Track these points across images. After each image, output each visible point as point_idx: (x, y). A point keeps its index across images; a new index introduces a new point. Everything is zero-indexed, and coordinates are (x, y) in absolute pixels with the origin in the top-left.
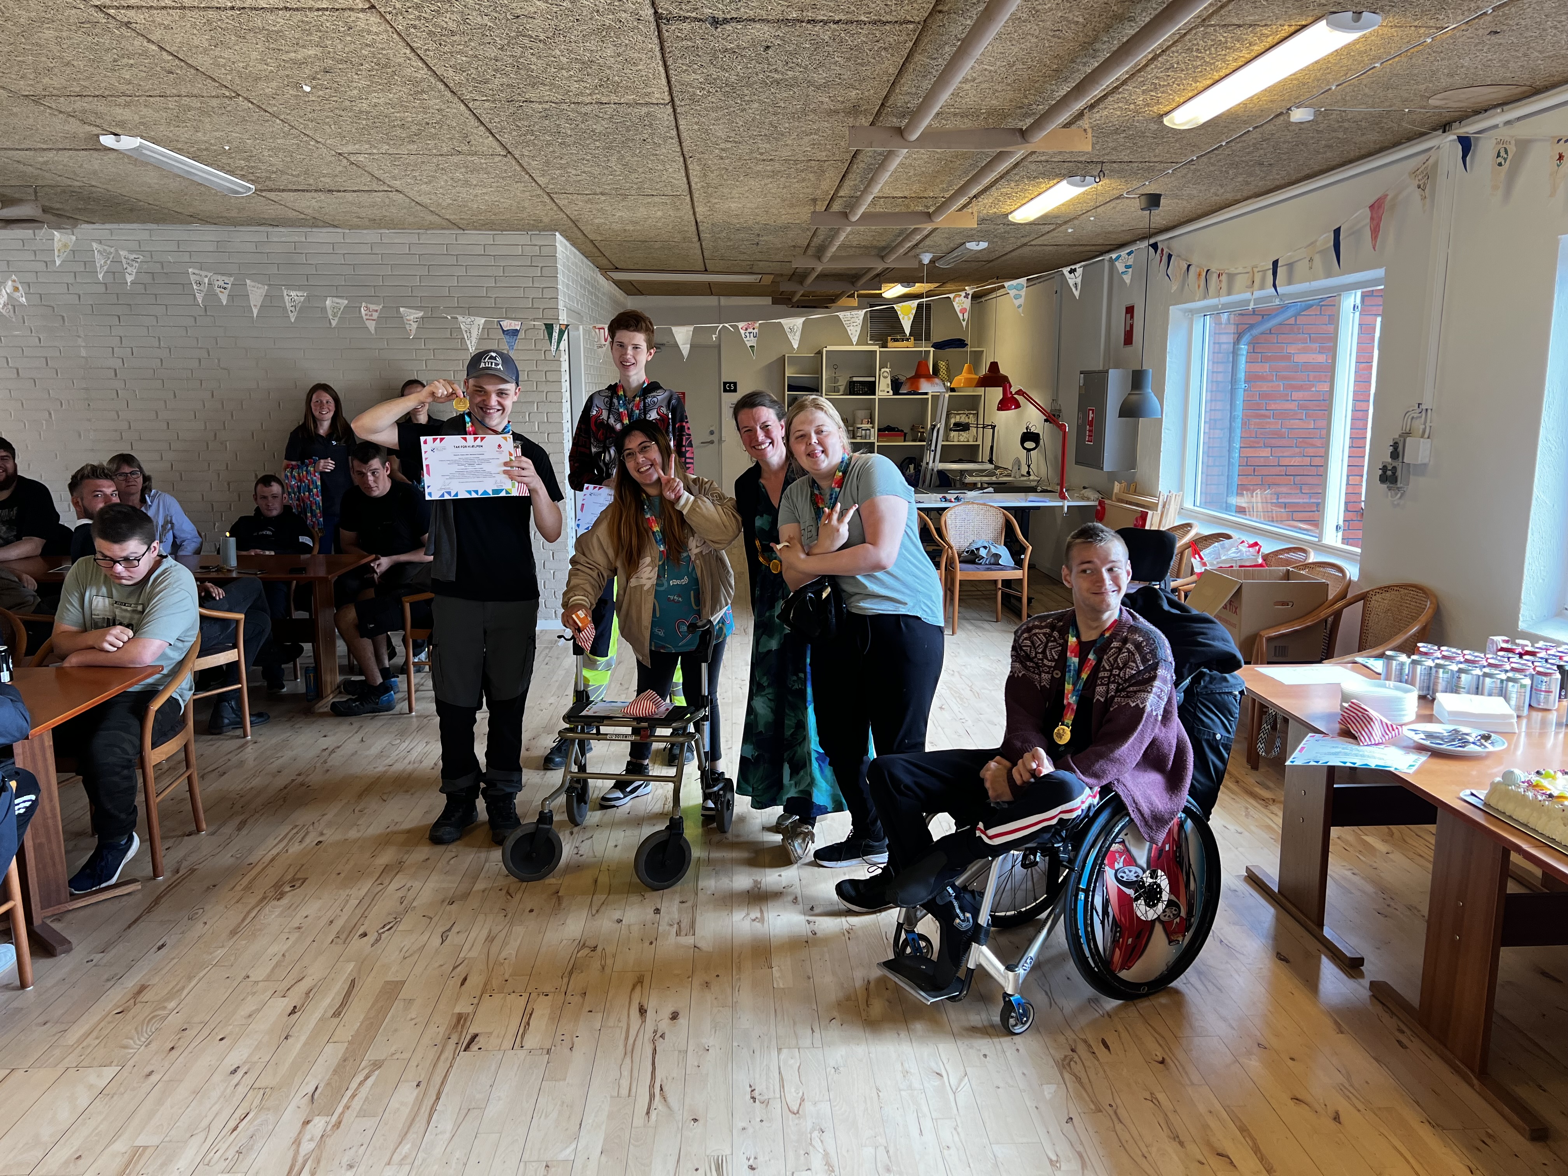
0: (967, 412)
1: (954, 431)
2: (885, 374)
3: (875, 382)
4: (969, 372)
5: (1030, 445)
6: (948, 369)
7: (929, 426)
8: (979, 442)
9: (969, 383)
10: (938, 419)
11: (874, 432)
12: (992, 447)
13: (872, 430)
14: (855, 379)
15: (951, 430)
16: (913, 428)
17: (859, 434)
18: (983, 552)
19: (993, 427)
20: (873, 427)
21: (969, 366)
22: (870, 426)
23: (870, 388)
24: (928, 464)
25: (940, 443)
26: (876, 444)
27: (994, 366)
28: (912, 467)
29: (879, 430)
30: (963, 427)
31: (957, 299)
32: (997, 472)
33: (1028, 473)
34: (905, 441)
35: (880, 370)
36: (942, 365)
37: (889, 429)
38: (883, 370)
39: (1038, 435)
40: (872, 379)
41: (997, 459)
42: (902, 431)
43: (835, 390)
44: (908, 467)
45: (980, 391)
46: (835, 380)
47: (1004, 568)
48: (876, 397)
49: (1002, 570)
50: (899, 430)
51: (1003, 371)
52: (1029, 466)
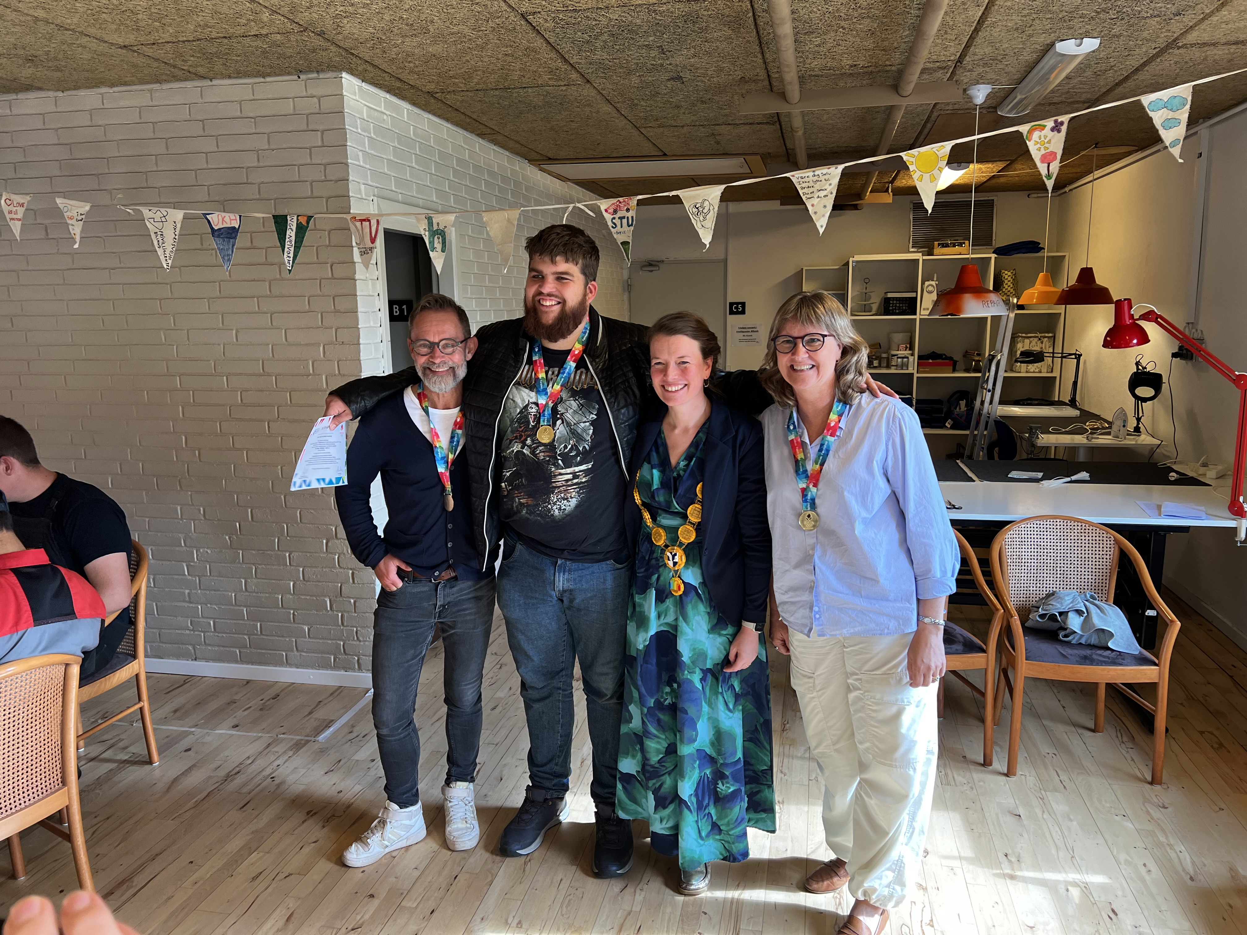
0: (1040, 335)
1: (1021, 362)
2: (930, 288)
3: (916, 298)
4: (1046, 283)
5: (1145, 391)
6: (1015, 281)
7: (987, 355)
8: (1056, 374)
9: (1045, 298)
10: (998, 346)
11: (913, 361)
12: (1075, 383)
13: (911, 359)
14: (890, 295)
15: (1016, 361)
16: (966, 354)
17: (893, 363)
18: (1074, 623)
19: (1078, 357)
20: (912, 355)
21: (1046, 276)
22: (910, 352)
23: (910, 306)
24: (982, 403)
25: (1002, 374)
26: (916, 375)
27: (1087, 274)
28: (963, 403)
29: (920, 357)
30: (1034, 357)
31: (1036, 135)
32: (1088, 425)
33: (1137, 429)
34: (954, 370)
35: (923, 284)
36: (1007, 275)
37: (934, 356)
38: (927, 283)
39: (1160, 376)
40: (913, 295)
41: (1082, 398)
42: (951, 359)
43: (866, 309)
44: (958, 404)
45: (1061, 309)
46: (866, 296)
47: (1119, 658)
48: (917, 317)
49: (1114, 663)
50: (947, 358)
51: (1100, 280)
52: (1139, 420)
